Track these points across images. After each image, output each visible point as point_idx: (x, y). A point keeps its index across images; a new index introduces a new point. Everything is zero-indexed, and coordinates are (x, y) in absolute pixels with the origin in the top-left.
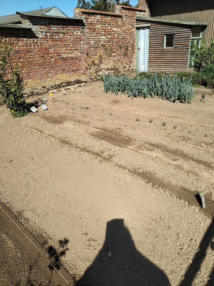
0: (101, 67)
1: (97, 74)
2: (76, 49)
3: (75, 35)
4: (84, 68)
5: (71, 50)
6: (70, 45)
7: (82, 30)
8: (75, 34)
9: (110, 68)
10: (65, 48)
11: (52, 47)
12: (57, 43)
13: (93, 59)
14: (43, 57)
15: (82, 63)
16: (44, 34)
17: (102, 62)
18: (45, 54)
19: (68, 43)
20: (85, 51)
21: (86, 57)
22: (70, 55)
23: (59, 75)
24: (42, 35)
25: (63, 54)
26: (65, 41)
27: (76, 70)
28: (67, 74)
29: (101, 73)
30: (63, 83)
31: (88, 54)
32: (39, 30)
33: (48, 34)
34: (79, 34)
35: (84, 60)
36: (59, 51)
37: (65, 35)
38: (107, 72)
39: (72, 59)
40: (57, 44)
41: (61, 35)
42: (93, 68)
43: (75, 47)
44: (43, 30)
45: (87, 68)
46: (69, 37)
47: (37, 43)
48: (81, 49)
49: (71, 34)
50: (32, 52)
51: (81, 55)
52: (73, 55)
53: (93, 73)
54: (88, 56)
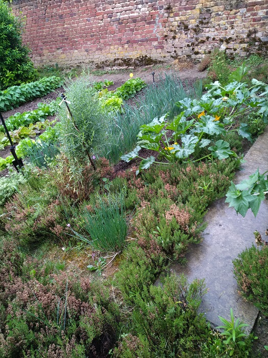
0: (207, 35)
1: (193, 49)
4: (158, 35)
9: (234, 37)
13: (183, 18)
14: (89, 20)
15: (155, 27)
17: (208, 23)
18: (92, 16)
21: (166, 15)
22: (130, 15)
23: (112, 47)
25: (119, 14)
27: (142, 41)
29: (204, 47)
30: (118, 59)
31: (169, 8)
35: (159, 22)
36: (111, 9)
38: (223, 47)
39: (135, 21)
42: (184, 36)
45: (166, 36)
47: (80, 2)
51: (153, 11)
52: (136, 14)
53: (181, 48)
54: (172, 12)
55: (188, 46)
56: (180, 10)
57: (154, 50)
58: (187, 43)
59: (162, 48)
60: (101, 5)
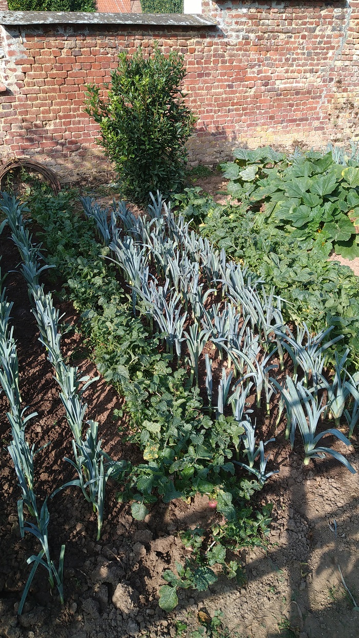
1: (354, 130)
2: (311, 71)
3: (316, 37)
4: (322, 115)
5: (299, 72)
6: (298, 59)
7: (339, 22)
8: (317, 32)
10: (285, 68)
11: (255, 65)
12: (268, 55)
13: (351, 94)
14: (230, 86)
15: (321, 103)
16: (241, 37)
18: (237, 80)
19: (295, 56)
20: (334, 75)
21: (335, 89)
22: (294, 85)
23: (258, 128)
24: (238, 37)
25: (278, 82)
26: (289, 49)
27: (301, 120)
28: (279, 128)
31: (339, 82)
32: (234, 26)
33: (252, 36)
34: (328, 32)
35: (325, 97)
36: (269, 74)
37: (291, 37)
39: (297, 93)
40: (267, 59)
41: (282, 36)
42: (347, 115)
43: (311, 65)
44: (241, 27)
45: (330, 115)
46: (299, 42)
47: (223, 56)
48: (323, 70)
49: (306, 33)
50: (208, 75)
51: (321, 83)
52: (301, 85)
53: (343, 129)
54: (340, 87)
55: (350, 127)
56: (349, 85)
57: (313, 132)
58: (349, 125)
59: (322, 128)
60: (257, 67)
